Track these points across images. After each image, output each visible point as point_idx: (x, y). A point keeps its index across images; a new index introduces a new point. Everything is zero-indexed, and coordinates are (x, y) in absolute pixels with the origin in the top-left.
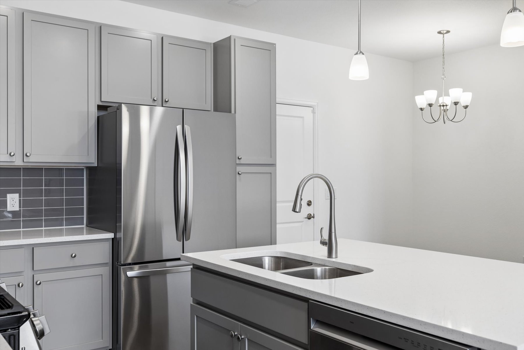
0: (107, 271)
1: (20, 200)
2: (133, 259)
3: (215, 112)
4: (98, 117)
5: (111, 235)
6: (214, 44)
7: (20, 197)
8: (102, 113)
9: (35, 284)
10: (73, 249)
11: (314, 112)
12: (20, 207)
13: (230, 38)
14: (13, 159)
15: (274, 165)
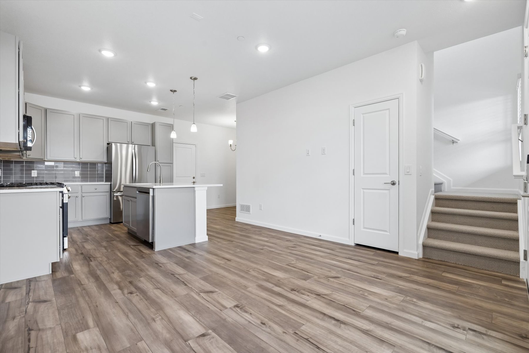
0: (108, 194)
1: (80, 173)
2: (116, 190)
3: (152, 147)
4: (107, 147)
5: (110, 183)
6: (152, 124)
7: (80, 172)
8: (108, 146)
9: (83, 197)
10: (96, 187)
11: (196, 147)
12: (80, 175)
13: (155, 122)
14: (76, 159)
15: (172, 163)
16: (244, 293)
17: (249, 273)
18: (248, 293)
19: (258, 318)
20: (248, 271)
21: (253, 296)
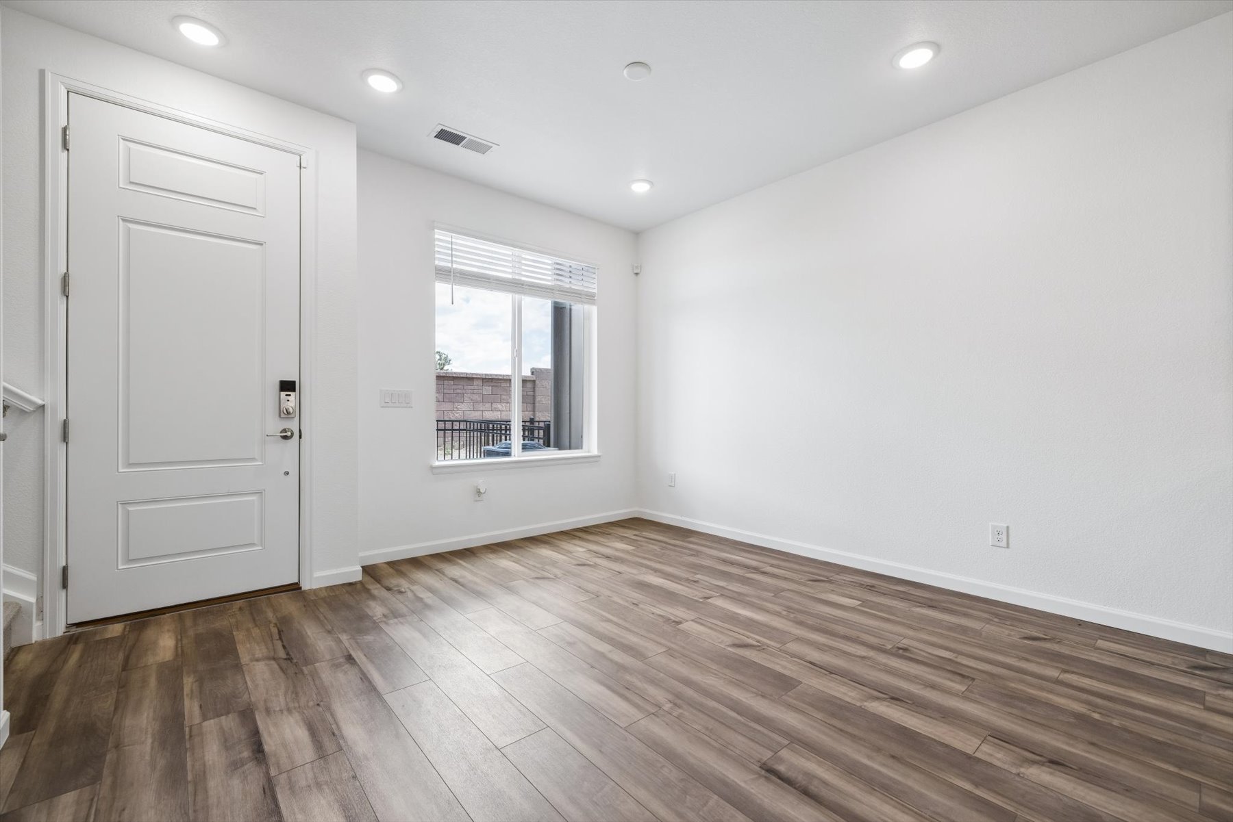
16: (672, 643)
17: (671, 697)
18: (663, 641)
19: (642, 609)
20: (675, 704)
21: (652, 636)
